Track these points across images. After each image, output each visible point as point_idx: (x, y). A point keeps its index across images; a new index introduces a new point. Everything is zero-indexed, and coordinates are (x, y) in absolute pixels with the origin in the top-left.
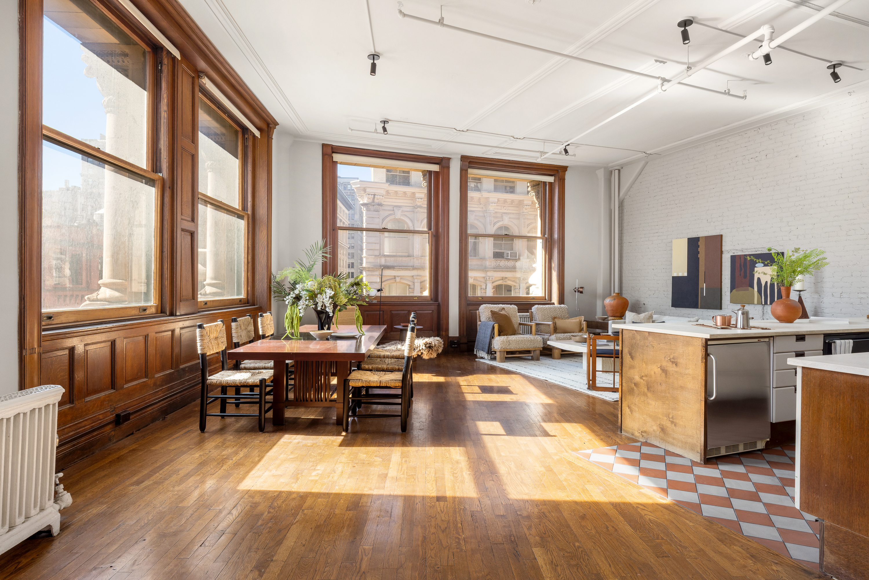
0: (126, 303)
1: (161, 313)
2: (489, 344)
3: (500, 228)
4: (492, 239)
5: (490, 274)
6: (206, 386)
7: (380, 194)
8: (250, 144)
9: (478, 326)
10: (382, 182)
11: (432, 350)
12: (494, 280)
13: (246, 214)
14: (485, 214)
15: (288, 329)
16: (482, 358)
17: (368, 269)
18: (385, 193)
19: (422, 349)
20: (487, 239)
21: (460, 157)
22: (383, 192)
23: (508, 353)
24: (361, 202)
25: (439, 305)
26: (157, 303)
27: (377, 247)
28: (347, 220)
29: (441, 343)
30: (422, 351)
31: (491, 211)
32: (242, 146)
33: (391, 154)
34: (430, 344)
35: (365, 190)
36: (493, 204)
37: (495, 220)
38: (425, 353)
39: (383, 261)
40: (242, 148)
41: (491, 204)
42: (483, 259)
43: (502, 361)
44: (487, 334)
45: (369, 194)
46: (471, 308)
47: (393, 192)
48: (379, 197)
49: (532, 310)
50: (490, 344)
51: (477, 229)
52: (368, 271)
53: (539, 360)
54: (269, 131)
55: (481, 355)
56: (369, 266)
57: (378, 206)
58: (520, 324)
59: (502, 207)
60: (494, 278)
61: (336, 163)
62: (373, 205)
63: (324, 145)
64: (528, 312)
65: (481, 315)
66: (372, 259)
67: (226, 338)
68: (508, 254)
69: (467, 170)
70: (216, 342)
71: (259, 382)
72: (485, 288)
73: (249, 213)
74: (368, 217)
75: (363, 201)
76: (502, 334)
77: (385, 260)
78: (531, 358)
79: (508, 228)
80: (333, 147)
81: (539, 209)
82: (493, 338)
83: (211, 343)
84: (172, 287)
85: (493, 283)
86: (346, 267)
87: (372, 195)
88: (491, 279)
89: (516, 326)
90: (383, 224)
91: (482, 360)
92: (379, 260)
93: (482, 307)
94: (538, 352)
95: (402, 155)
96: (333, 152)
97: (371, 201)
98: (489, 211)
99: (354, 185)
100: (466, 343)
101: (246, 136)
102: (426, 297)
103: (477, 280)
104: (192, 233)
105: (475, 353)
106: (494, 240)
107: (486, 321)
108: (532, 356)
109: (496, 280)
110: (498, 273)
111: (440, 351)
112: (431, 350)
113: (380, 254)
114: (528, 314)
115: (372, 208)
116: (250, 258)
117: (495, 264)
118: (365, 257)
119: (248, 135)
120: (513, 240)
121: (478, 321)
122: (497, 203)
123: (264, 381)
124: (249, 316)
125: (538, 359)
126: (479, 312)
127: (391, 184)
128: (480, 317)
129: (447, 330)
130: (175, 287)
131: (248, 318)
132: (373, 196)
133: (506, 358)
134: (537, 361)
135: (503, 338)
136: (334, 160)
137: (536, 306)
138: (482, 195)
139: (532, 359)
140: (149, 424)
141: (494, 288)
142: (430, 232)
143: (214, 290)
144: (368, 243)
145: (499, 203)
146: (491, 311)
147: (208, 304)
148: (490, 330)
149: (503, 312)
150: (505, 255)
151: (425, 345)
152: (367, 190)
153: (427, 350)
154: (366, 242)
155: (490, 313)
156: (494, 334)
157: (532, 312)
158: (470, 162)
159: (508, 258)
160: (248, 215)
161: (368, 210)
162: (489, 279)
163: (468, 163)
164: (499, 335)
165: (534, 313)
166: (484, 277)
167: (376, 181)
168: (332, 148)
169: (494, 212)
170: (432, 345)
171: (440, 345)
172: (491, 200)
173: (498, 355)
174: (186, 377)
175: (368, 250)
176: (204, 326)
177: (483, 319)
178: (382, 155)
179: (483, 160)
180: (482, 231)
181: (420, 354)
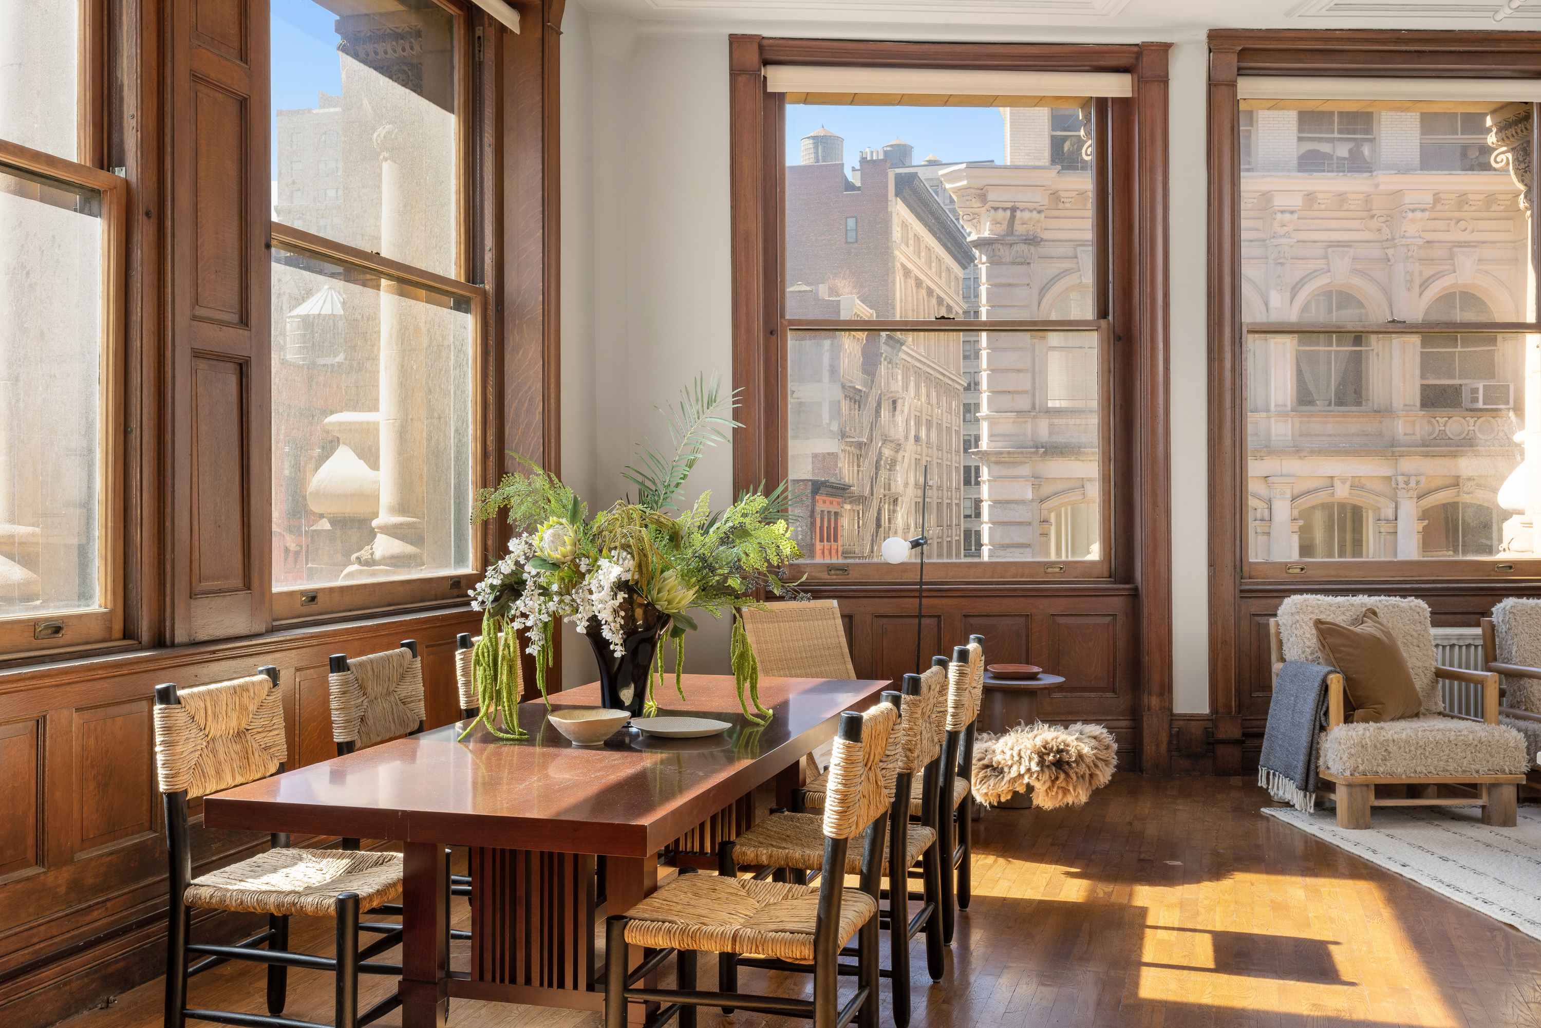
0: (38, 602)
1: (125, 637)
2: (1310, 754)
3: (1447, 298)
4: (1416, 340)
5: (1408, 465)
6: (183, 909)
7: (1031, 206)
8: (488, 55)
9: (1274, 677)
10: (1037, 164)
11: (1067, 775)
12: (1423, 485)
13: (476, 291)
14: (1390, 252)
15: (484, 702)
16: (1287, 805)
17: (996, 459)
18: (1046, 202)
19: (1029, 770)
20: (1397, 341)
21: (1203, 36)
22: (1040, 198)
23: (1383, 790)
24: (973, 237)
25: (1135, 596)
26: (109, 605)
27: (1024, 382)
28: (960, 299)
29: (1107, 747)
30: (1026, 780)
31: (1409, 241)
32: (466, 65)
33: (958, 48)
34: (1059, 751)
35: (982, 197)
36: (1418, 215)
37: (1427, 272)
38: (1037, 785)
39: (1043, 429)
40: (466, 73)
41: (1410, 215)
42: (1386, 412)
43: (1357, 823)
44: (1302, 713)
45: (996, 209)
46: (1255, 606)
47: (1073, 194)
48: (1027, 215)
49: (1494, 619)
50: (1313, 752)
51: (1360, 305)
52: (997, 463)
53: (1514, 824)
54: (546, 7)
55: (1281, 793)
56: (999, 446)
57: (1024, 247)
58: (1440, 674)
59: (1453, 223)
60: (1423, 479)
61: (779, 99)
62: (1011, 245)
63: (735, 40)
64: (1478, 625)
65: (1284, 636)
66: (1007, 425)
67: (283, 732)
68: (1475, 391)
69: (1233, 85)
70: (238, 747)
71: (333, 907)
72: (1391, 516)
73: (487, 287)
74: (995, 286)
75: (978, 232)
76: (1359, 712)
77: (1051, 425)
78: (1478, 812)
79: (1473, 297)
80: (765, 42)
81: (1529, 213)
82: (1323, 728)
83: (214, 752)
84: (159, 548)
85: (1419, 497)
86: (958, 452)
87: (1005, 209)
88: (1413, 484)
89: (1420, 682)
90: (1042, 305)
91: (1281, 815)
92: (1029, 427)
93: (1291, 603)
94: (1509, 794)
95: (993, 49)
96: (766, 63)
97: (1002, 229)
98: (1404, 241)
99: (951, 181)
100: (1236, 742)
101: (479, 32)
102: (1093, 563)
103: (1362, 488)
104: (241, 365)
105: (1262, 783)
106: (1423, 345)
107: (1303, 658)
108: (1483, 807)
109: (1434, 485)
110: (1439, 461)
111: (1104, 776)
112: (1062, 776)
113: (1034, 408)
114: (1478, 631)
115: (1006, 253)
116: (491, 438)
117: (1427, 428)
118: (986, 418)
119: (483, 25)
120: (1494, 341)
121: (1274, 657)
122: (1432, 209)
123: (350, 906)
124: (408, 645)
125: (1508, 821)
126: (1278, 625)
127: (1064, 168)
128: (1280, 643)
129: (1167, 688)
130: (169, 548)
131: (402, 655)
132: (1008, 213)
133: (1375, 810)
134: (1505, 831)
135: (1361, 731)
136: (770, 89)
137: (1509, 602)
138: (1377, 186)
139: (1486, 819)
140: (53, 1023)
141: (1425, 515)
142: (1103, 322)
143: (395, 546)
144: (994, 371)
145: (1439, 207)
146: (1318, 623)
147: (320, 599)
148: (1311, 697)
149: (1368, 628)
150: (1465, 395)
151: (1041, 756)
152: (991, 196)
153: (1046, 776)
154: (988, 368)
155: (1314, 631)
156: (1326, 713)
157: (1493, 627)
158: (1243, 53)
159: (1476, 406)
160: (484, 293)
161: (994, 262)
162: (1407, 483)
163: (1234, 59)
164: (1348, 719)
165: (1502, 628)
166: (1389, 478)
167: (1018, 163)
168: (761, 47)
169: (1420, 242)
170: (1066, 757)
171: (1103, 755)
172: (1408, 198)
173: (1340, 797)
174: (213, 855)
175: (995, 393)
176: (180, 693)
177: (1292, 651)
178: (925, 56)
179: (1302, 39)
180: (1378, 314)
181: (1021, 790)
